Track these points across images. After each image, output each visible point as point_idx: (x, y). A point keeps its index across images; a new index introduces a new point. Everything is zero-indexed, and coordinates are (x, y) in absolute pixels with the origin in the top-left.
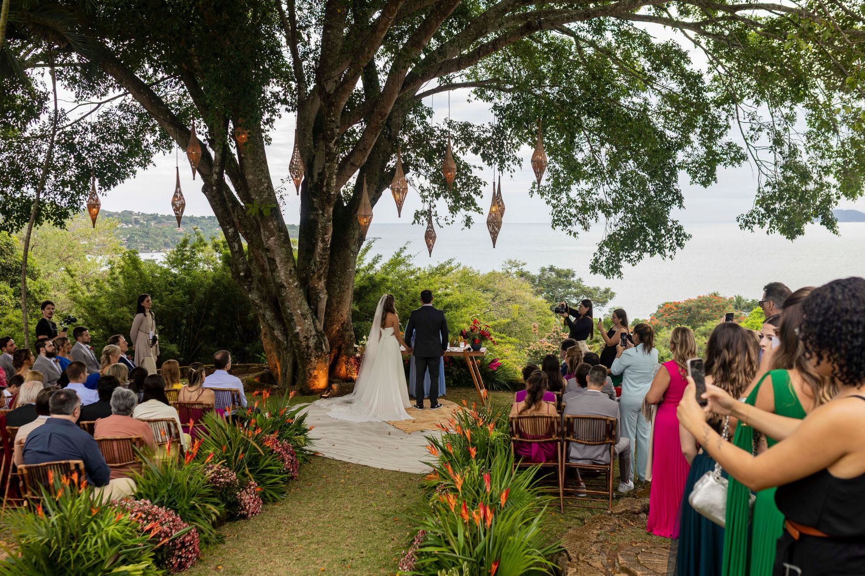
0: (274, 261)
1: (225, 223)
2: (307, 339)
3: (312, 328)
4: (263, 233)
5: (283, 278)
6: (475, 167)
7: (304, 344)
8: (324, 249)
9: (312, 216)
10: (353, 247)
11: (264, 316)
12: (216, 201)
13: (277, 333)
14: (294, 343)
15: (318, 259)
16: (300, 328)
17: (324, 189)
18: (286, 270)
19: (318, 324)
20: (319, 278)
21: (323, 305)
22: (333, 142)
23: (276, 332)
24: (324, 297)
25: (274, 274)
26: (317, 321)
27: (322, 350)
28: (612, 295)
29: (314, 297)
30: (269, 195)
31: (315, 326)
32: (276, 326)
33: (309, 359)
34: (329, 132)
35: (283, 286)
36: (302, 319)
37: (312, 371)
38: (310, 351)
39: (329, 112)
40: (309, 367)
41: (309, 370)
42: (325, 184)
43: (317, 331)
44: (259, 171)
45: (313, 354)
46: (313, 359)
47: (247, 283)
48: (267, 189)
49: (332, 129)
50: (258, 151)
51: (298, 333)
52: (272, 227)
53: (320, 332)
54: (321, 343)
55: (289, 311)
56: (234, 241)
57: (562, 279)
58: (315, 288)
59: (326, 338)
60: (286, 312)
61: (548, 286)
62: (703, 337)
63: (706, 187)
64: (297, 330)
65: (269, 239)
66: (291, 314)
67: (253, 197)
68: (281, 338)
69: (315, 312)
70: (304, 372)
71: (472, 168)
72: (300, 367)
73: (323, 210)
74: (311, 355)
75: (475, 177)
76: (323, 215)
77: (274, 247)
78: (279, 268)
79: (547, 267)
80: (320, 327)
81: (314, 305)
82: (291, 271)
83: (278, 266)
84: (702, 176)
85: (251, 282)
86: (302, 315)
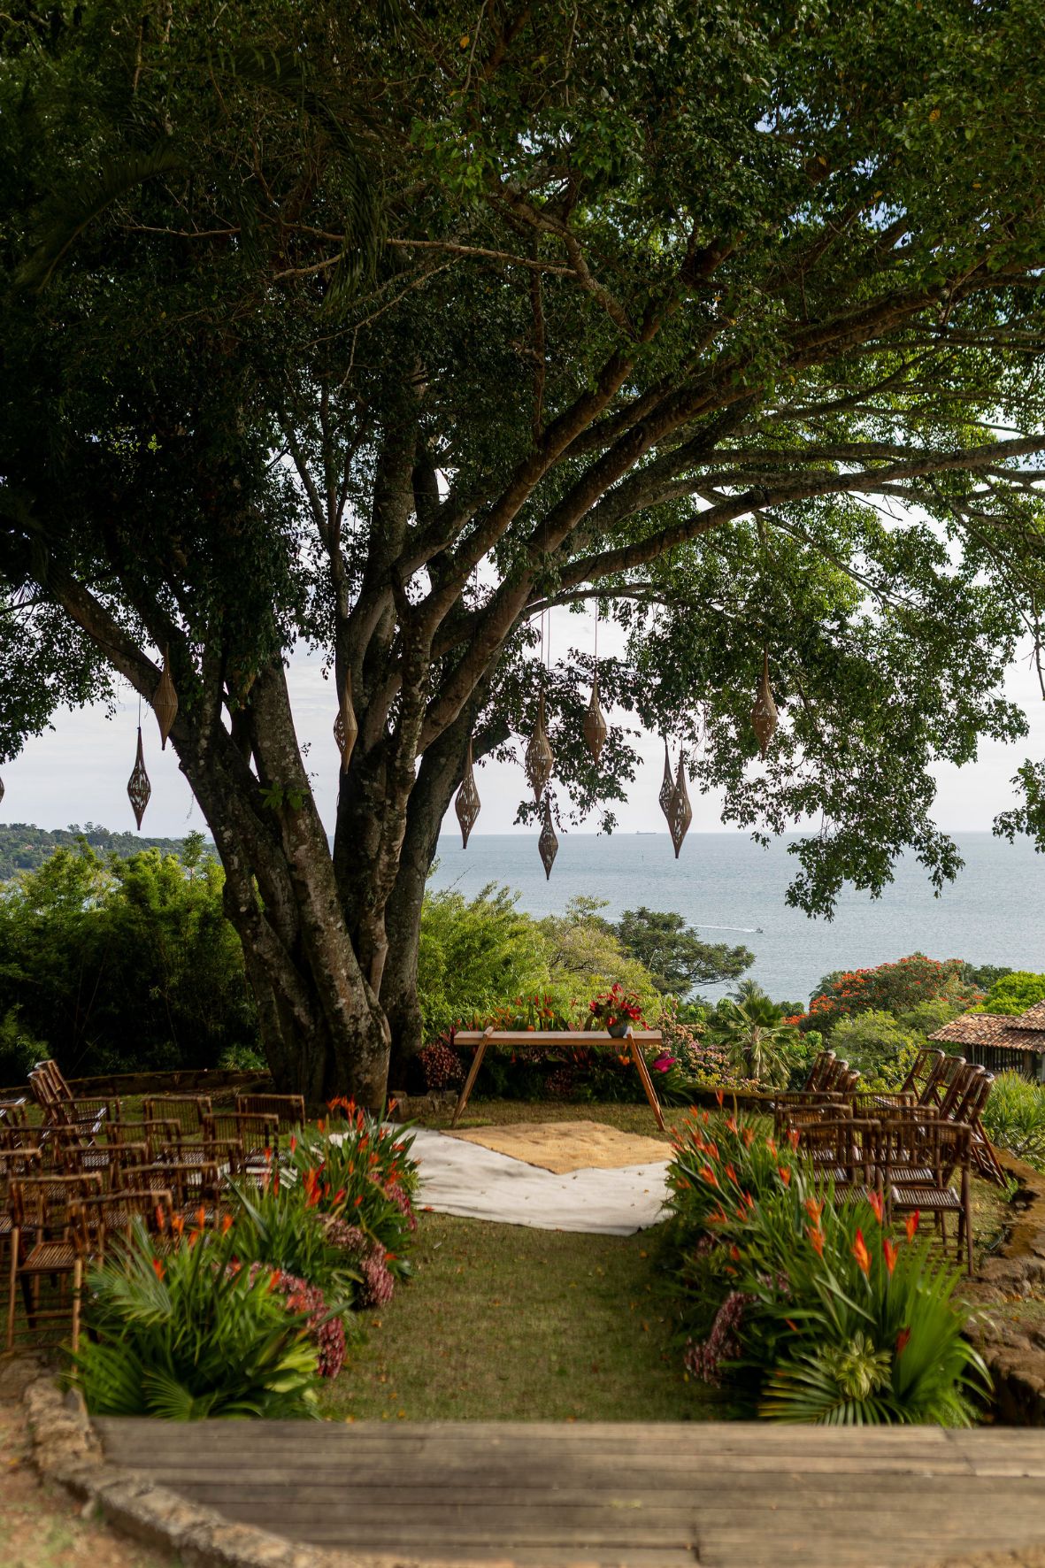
0: (304, 885)
1: (218, 820)
2: (356, 1019)
3: (364, 1001)
4: (286, 839)
5: (319, 914)
6: (629, 731)
7: (350, 1028)
8: (390, 866)
9: (360, 811)
10: (421, 864)
11: (277, 981)
12: (203, 785)
13: (298, 1010)
14: (332, 1027)
15: (379, 883)
16: (344, 1001)
17: (398, 764)
18: (325, 901)
19: (372, 994)
20: (378, 916)
21: (381, 961)
22: (419, 685)
23: (296, 1009)
24: (384, 947)
25: (305, 908)
26: (370, 989)
27: (380, 1038)
28: (749, 960)
29: (367, 947)
30: (298, 773)
31: (368, 998)
32: (297, 1000)
33: (359, 1055)
34: (412, 669)
35: (318, 929)
36: (349, 987)
37: (362, 1076)
38: (360, 1040)
39: (414, 636)
40: (358, 1068)
41: (358, 1074)
42: (399, 755)
43: (371, 1006)
44: (281, 734)
45: (365, 1046)
46: (364, 1055)
47: (251, 925)
48: (294, 763)
49: (418, 664)
50: (279, 701)
51: (341, 1009)
52: (303, 827)
53: (376, 1009)
54: (378, 1028)
55: (326, 972)
56: (232, 852)
57: (657, 931)
58: (370, 932)
59: (385, 1018)
60: (320, 973)
61: (637, 944)
62: (913, 1031)
63: (959, 765)
64: (340, 1005)
65: (296, 847)
66: (330, 977)
67: (270, 777)
68: (305, 1019)
69: (367, 973)
70: (349, 1078)
71: (624, 734)
72: (342, 1069)
73: (393, 798)
74: (361, 1048)
75: (625, 748)
76: (392, 806)
77: (305, 862)
78: (313, 898)
79: (635, 910)
80: (375, 1000)
81: (365, 962)
82: (332, 902)
83: (312, 893)
84: (954, 746)
85: (258, 923)
86: (349, 978)
